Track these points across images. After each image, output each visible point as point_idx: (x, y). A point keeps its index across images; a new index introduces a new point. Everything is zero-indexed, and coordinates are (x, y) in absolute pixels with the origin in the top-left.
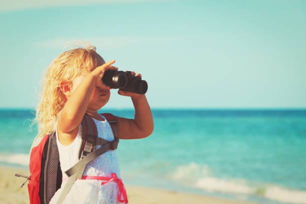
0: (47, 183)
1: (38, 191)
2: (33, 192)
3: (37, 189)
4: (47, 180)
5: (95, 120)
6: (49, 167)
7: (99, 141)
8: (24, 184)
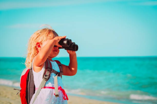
0: (29, 92)
1: (25, 96)
2: (23, 96)
3: (25, 95)
4: (29, 91)
5: (51, 62)
6: (30, 85)
7: (53, 71)
8: (18, 93)
